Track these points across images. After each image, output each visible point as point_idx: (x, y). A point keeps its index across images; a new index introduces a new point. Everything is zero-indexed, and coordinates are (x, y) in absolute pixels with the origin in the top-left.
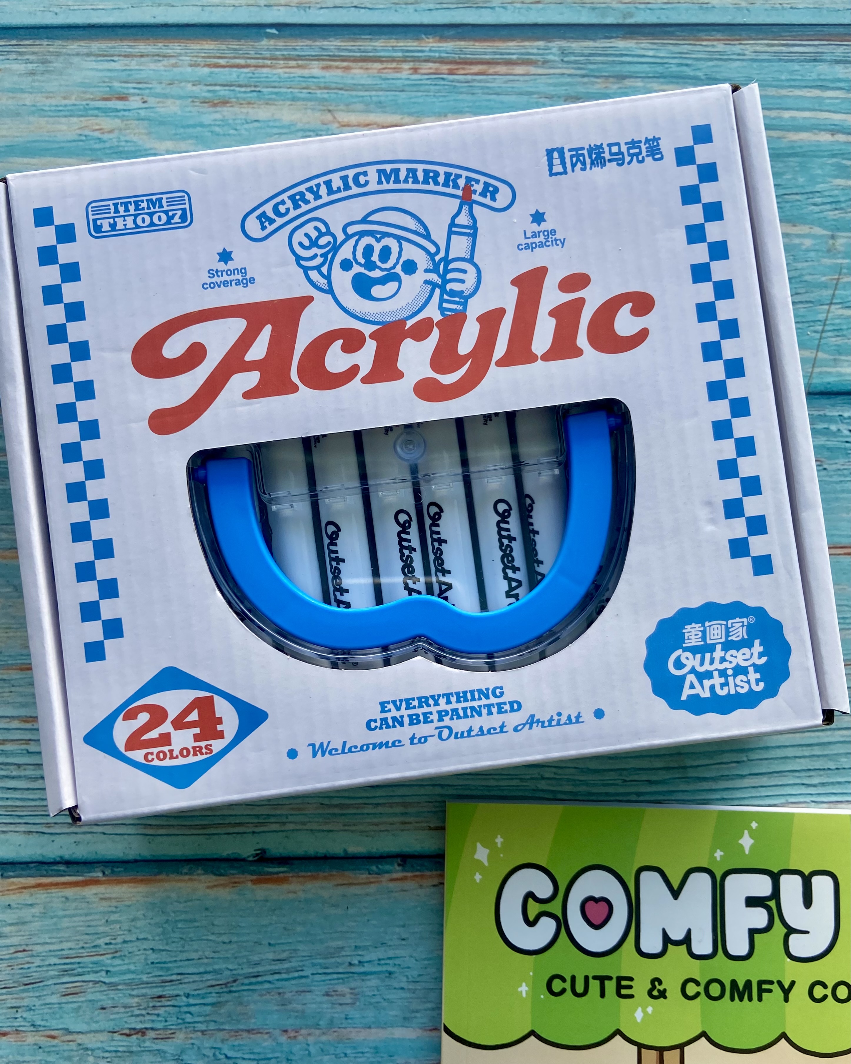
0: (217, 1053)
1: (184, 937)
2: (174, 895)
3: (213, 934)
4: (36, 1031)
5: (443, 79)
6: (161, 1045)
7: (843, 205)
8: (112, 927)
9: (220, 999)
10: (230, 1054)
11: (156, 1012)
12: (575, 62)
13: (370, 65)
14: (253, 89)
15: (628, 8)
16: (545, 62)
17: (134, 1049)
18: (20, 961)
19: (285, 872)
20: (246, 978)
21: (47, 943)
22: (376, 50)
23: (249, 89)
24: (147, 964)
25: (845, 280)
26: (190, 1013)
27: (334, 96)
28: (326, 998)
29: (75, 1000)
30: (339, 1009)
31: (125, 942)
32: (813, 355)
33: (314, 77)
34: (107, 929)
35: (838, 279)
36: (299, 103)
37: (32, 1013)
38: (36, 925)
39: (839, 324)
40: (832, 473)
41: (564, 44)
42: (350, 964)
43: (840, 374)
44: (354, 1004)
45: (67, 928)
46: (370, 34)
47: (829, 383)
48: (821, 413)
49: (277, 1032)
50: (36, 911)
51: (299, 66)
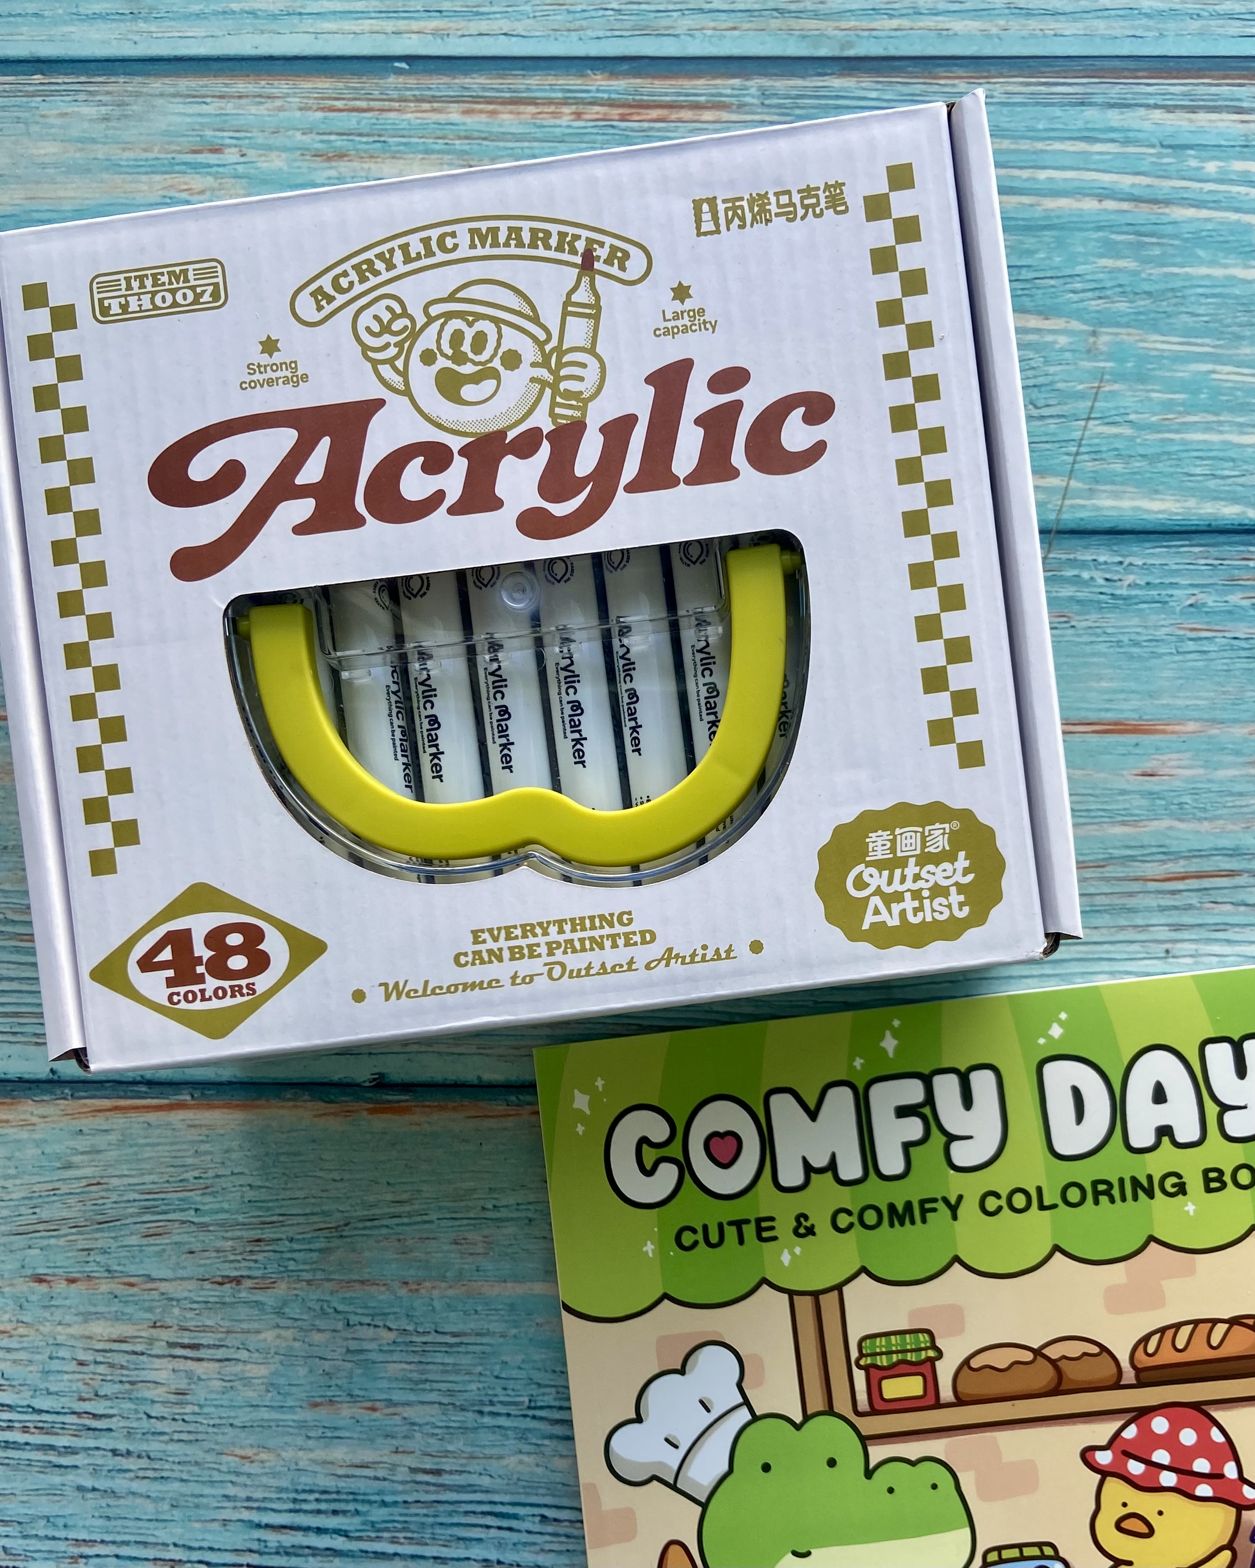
0: (325, 1307)
1: (287, 1172)
2: (274, 1124)
3: (321, 1170)
4: (112, 1278)
5: (613, 127)
6: (259, 1296)
7: (1109, 292)
8: (203, 1158)
9: (328, 1245)
10: (340, 1308)
11: (254, 1257)
12: (779, 106)
13: (522, 108)
14: (376, 138)
15: (848, 36)
16: (741, 106)
17: (228, 1300)
18: (94, 1195)
19: (406, 1101)
20: (361, 1221)
21: (125, 1176)
22: (528, 90)
23: (371, 139)
24: (244, 1202)
25: (1107, 389)
26: (294, 1260)
27: (476, 147)
28: (453, 1247)
29: (158, 1242)
30: (470, 1259)
31: (218, 1176)
32: (1064, 484)
33: (452, 124)
34: (196, 1161)
35: (1099, 387)
36: (433, 156)
37: (107, 1256)
38: (113, 1154)
39: (1097, 445)
40: (1081, 632)
41: (765, 82)
42: (484, 1209)
43: (1097, 509)
44: (487, 1254)
45: (149, 1158)
46: (523, 69)
47: (1082, 519)
48: (1071, 556)
49: (396, 1285)
50: (113, 1137)
51: (433, 110)
